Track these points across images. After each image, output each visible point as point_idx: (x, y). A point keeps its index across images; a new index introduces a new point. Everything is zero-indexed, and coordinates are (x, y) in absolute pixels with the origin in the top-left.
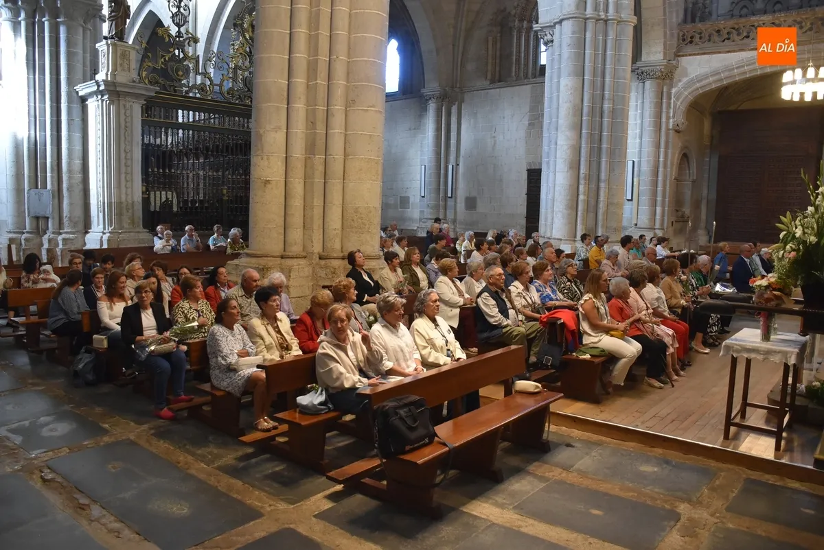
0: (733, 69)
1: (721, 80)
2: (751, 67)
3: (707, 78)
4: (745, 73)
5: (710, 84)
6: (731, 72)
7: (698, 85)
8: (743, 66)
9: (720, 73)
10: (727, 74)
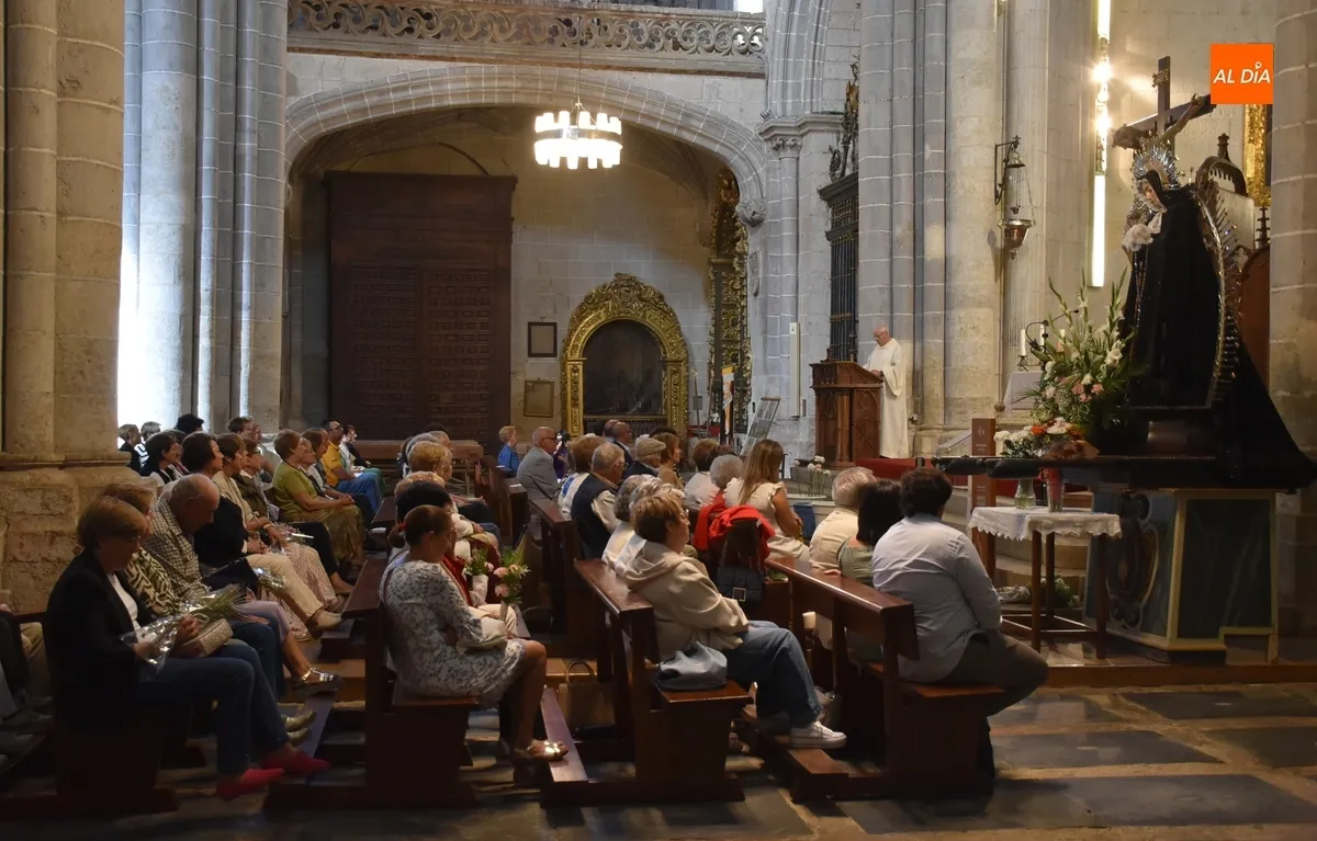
0: (387, 92)
1: (364, 110)
2: (420, 92)
3: (339, 102)
4: (407, 102)
5: (342, 116)
6: (383, 97)
7: (319, 115)
8: (405, 88)
9: (362, 95)
10: (375, 99)
